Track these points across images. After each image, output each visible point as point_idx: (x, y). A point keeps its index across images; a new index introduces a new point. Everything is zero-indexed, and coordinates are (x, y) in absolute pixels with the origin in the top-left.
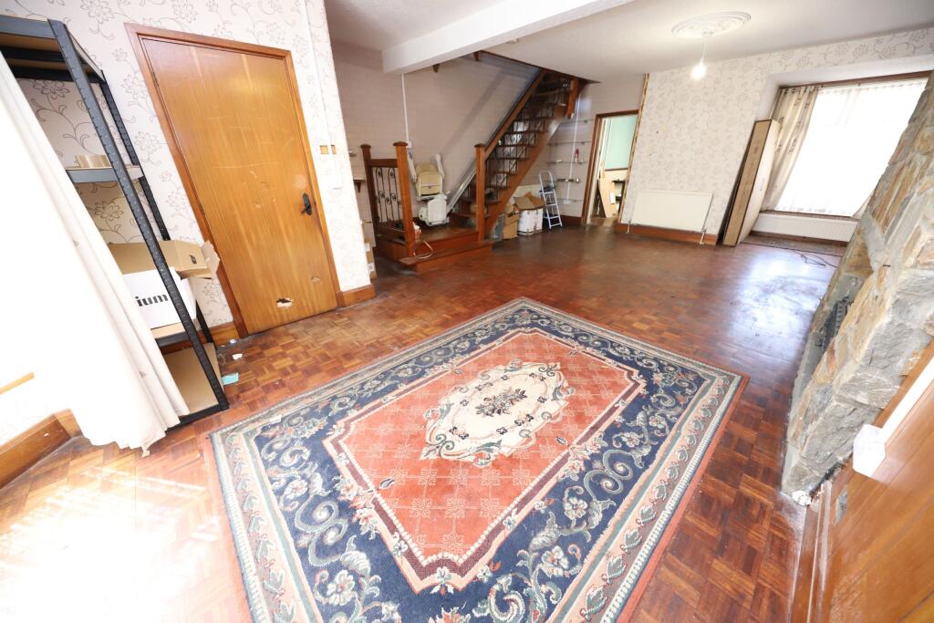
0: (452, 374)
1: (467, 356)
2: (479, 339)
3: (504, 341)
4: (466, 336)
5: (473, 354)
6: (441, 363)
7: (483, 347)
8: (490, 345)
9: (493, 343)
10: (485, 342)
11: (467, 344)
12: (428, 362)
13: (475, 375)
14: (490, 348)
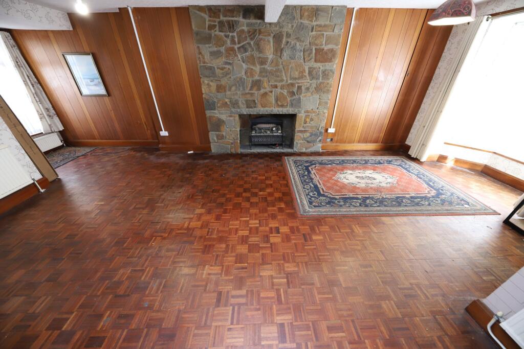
0: (382, 192)
1: (371, 196)
2: (359, 201)
3: (346, 195)
4: (366, 206)
5: (367, 196)
6: (386, 198)
7: (360, 196)
8: (355, 196)
9: (353, 196)
10: (357, 198)
11: (368, 201)
12: (394, 201)
13: (371, 188)
14: (357, 194)
